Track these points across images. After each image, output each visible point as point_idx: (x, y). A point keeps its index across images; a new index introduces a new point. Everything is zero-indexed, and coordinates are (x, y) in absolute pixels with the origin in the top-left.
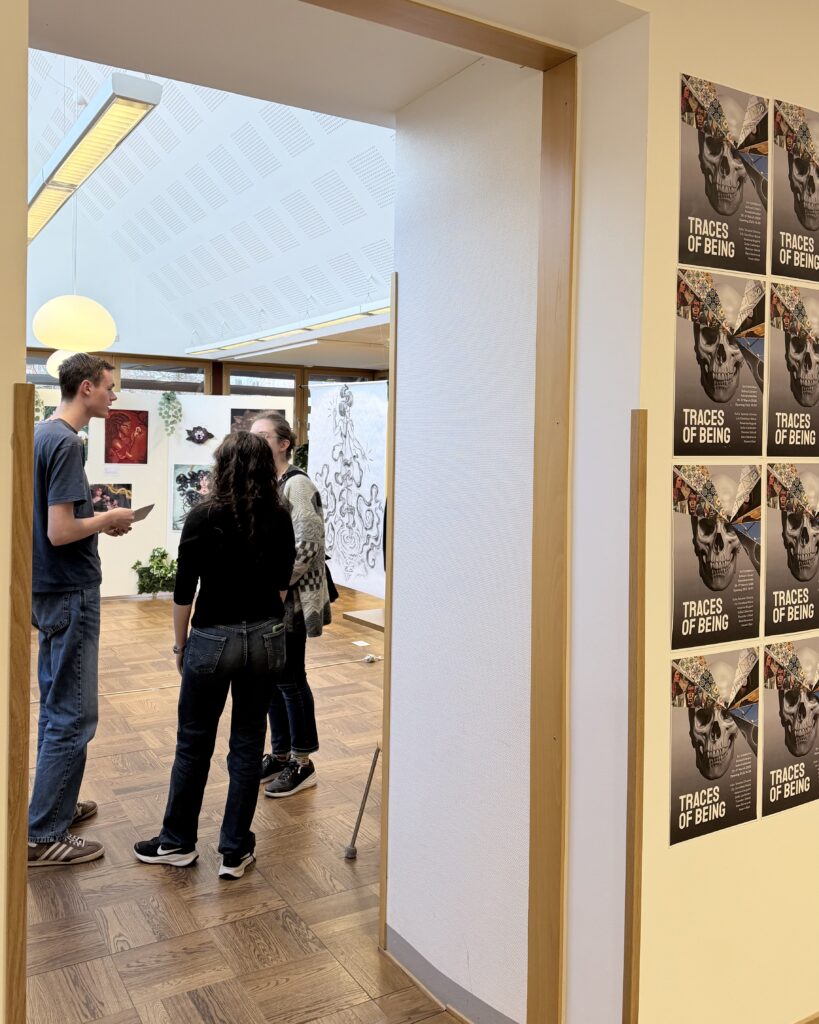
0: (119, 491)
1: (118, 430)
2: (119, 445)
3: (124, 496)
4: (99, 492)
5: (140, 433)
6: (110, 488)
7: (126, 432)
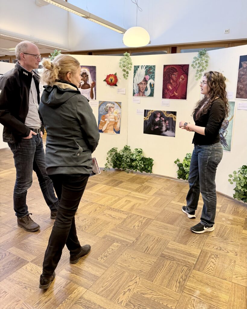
0: (170, 115)
1: (170, 78)
2: (170, 87)
3: (172, 118)
4: (159, 115)
5: (183, 79)
6: (164, 113)
7: (175, 79)
